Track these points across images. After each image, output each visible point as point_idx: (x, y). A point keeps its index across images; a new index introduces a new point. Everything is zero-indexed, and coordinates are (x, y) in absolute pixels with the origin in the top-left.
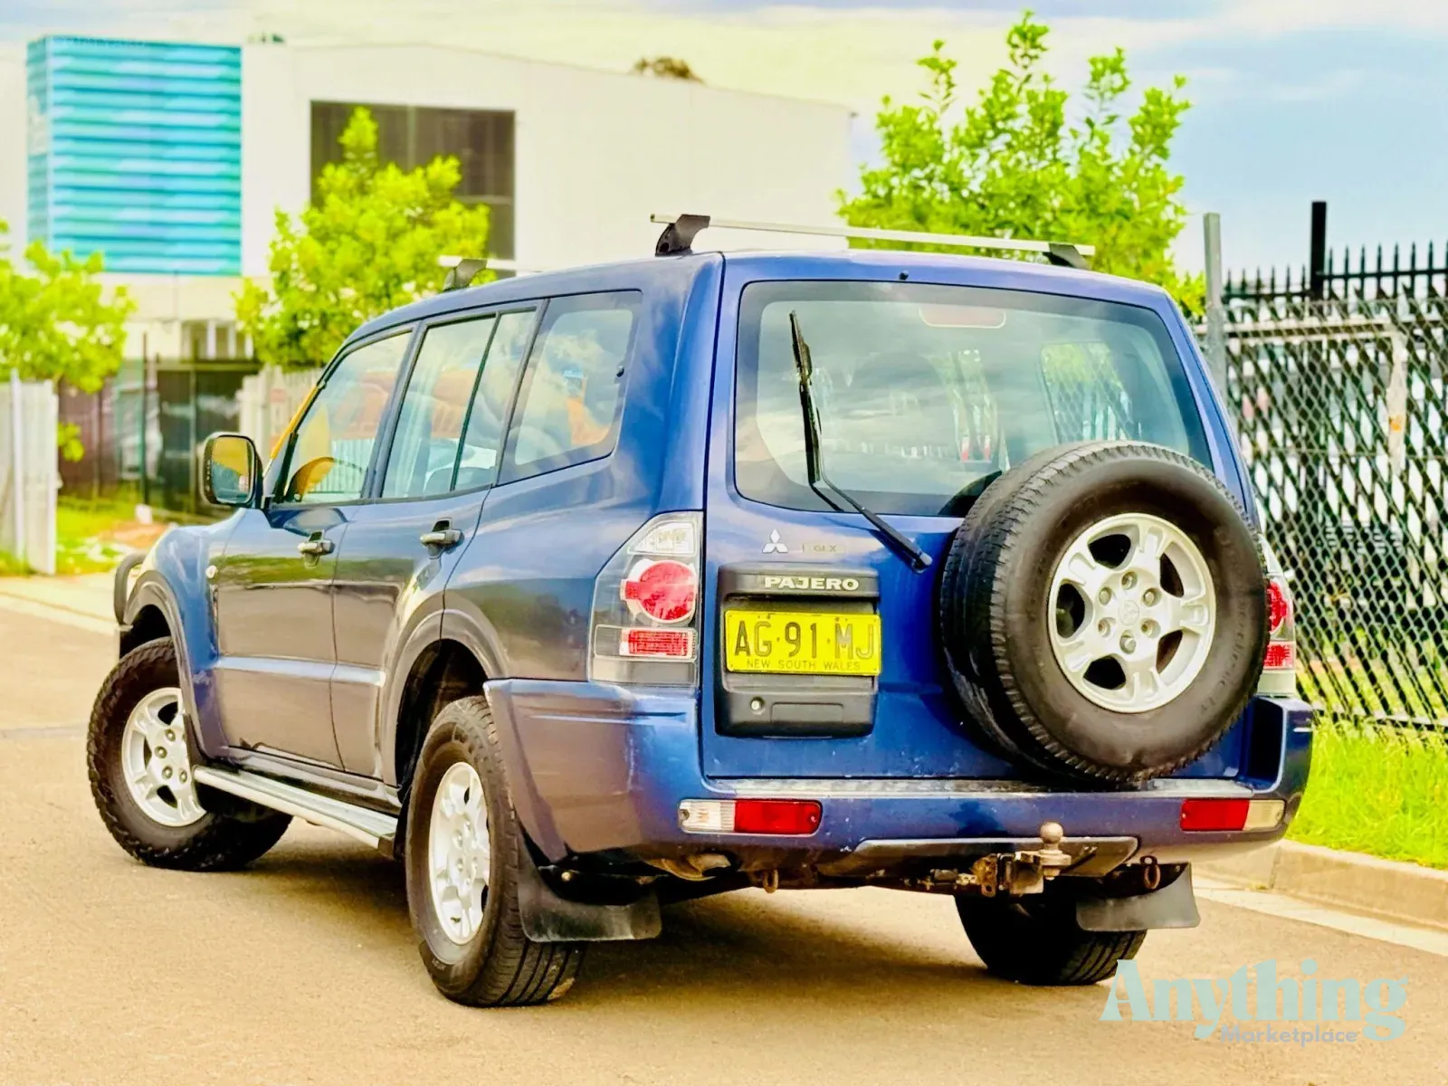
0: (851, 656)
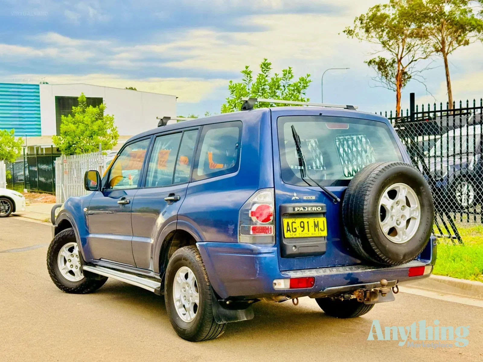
0: (319, 231)
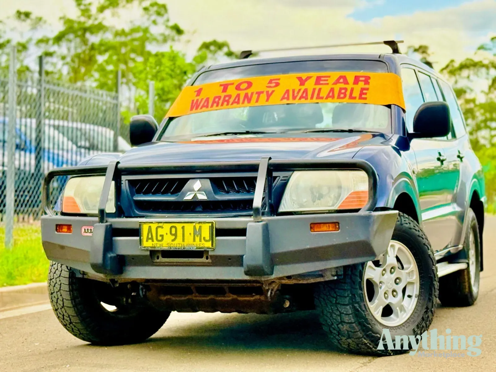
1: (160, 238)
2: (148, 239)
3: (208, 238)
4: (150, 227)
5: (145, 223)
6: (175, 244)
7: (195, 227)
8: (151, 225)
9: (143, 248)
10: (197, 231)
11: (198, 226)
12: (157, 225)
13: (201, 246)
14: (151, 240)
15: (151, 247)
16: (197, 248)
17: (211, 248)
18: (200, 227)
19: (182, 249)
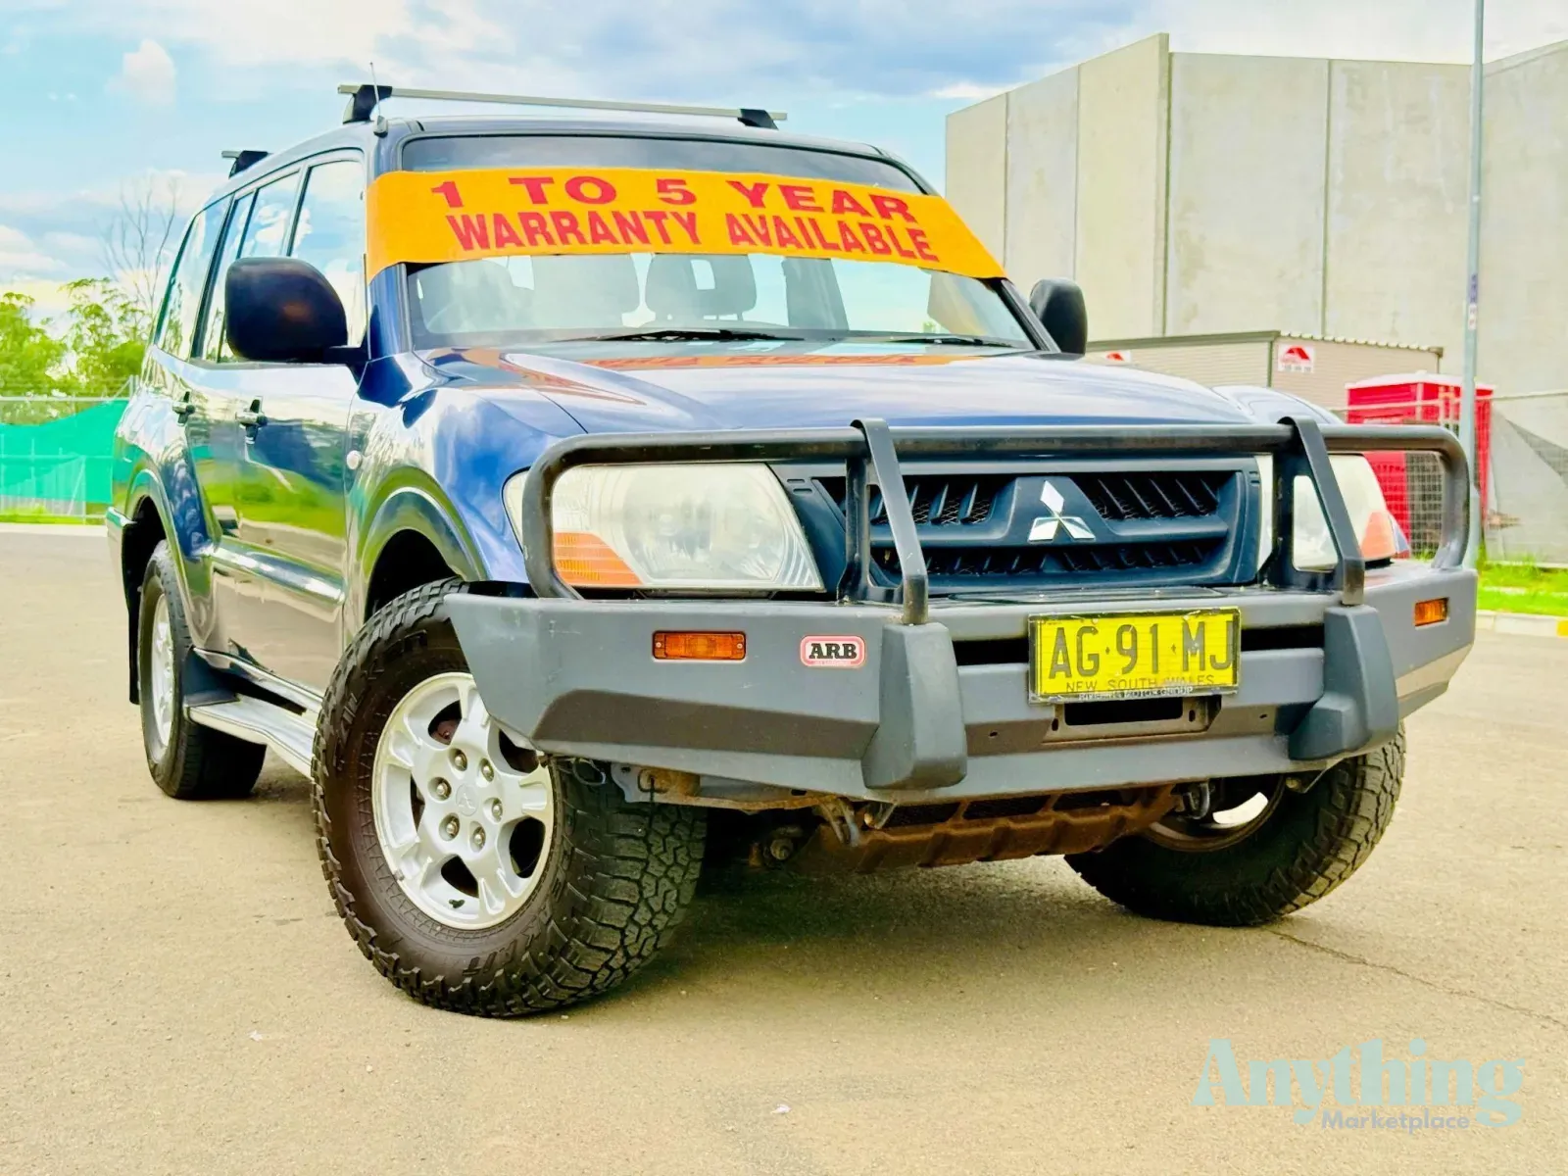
1: (1088, 665)
2: (1055, 669)
3: (1222, 658)
4: (1061, 630)
5: (1046, 618)
6: (1130, 681)
7: (1186, 626)
8: (1064, 624)
9: (1042, 700)
10: (1194, 636)
11: (1193, 622)
12: (1078, 625)
13: (1205, 682)
14: (1063, 673)
15: (1065, 695)
16: (1195, 690)
17: (1228, 688)
18: (1202, 625)
19: (1155, 695)
